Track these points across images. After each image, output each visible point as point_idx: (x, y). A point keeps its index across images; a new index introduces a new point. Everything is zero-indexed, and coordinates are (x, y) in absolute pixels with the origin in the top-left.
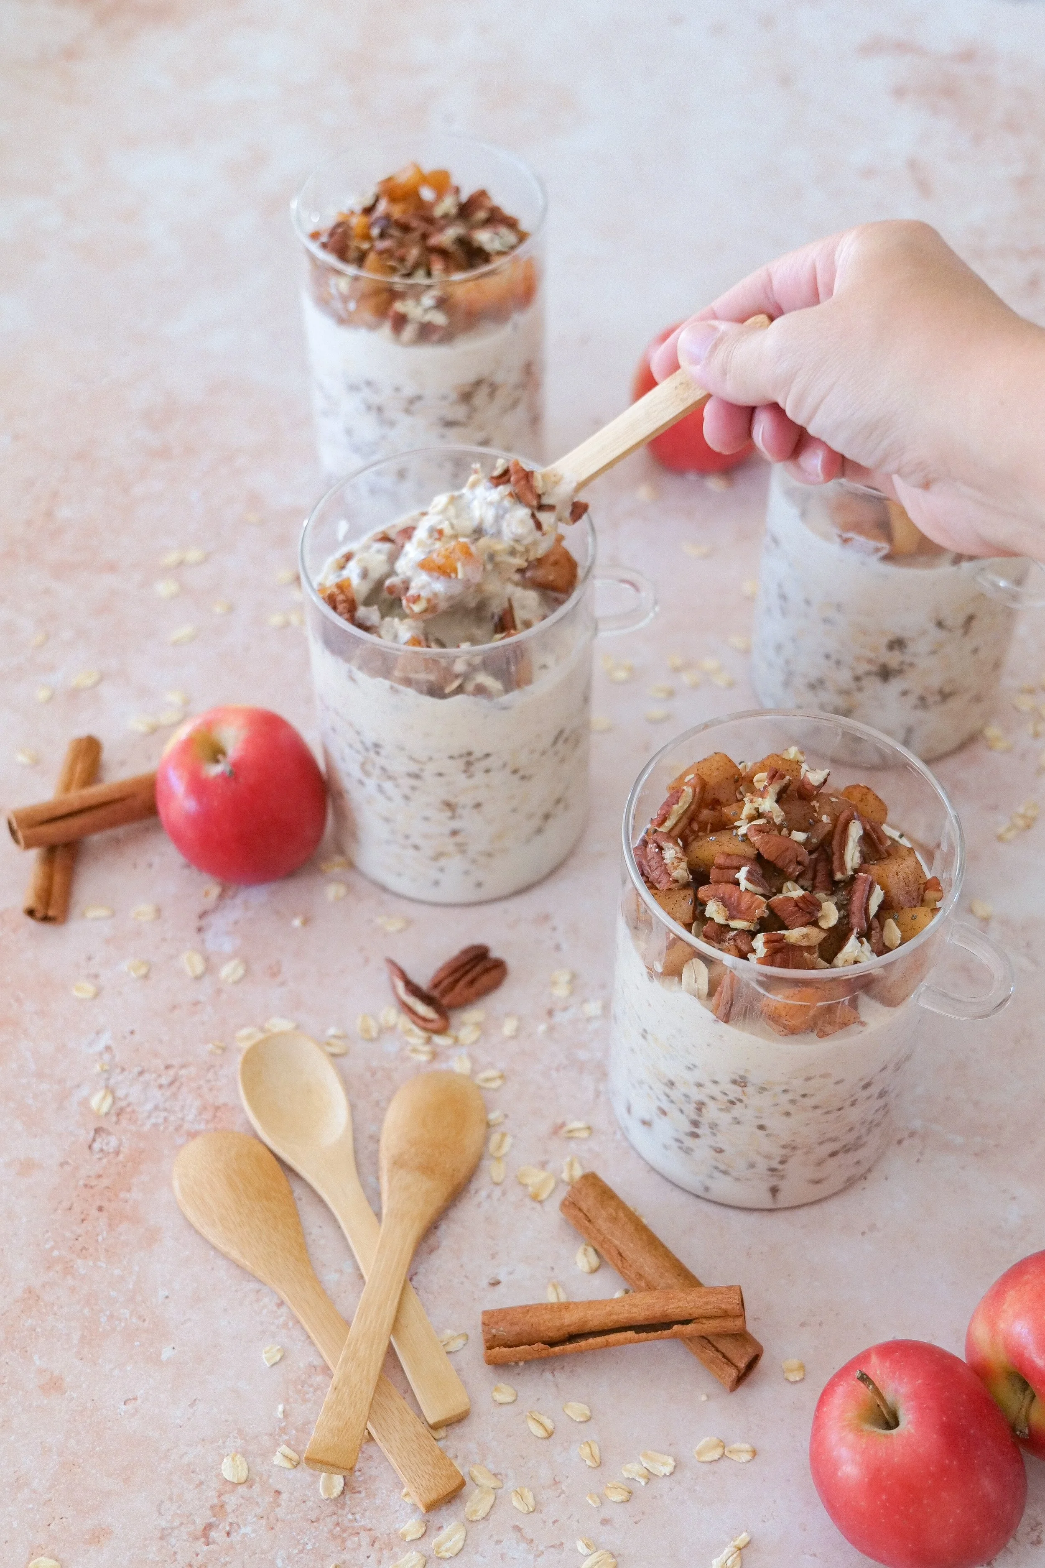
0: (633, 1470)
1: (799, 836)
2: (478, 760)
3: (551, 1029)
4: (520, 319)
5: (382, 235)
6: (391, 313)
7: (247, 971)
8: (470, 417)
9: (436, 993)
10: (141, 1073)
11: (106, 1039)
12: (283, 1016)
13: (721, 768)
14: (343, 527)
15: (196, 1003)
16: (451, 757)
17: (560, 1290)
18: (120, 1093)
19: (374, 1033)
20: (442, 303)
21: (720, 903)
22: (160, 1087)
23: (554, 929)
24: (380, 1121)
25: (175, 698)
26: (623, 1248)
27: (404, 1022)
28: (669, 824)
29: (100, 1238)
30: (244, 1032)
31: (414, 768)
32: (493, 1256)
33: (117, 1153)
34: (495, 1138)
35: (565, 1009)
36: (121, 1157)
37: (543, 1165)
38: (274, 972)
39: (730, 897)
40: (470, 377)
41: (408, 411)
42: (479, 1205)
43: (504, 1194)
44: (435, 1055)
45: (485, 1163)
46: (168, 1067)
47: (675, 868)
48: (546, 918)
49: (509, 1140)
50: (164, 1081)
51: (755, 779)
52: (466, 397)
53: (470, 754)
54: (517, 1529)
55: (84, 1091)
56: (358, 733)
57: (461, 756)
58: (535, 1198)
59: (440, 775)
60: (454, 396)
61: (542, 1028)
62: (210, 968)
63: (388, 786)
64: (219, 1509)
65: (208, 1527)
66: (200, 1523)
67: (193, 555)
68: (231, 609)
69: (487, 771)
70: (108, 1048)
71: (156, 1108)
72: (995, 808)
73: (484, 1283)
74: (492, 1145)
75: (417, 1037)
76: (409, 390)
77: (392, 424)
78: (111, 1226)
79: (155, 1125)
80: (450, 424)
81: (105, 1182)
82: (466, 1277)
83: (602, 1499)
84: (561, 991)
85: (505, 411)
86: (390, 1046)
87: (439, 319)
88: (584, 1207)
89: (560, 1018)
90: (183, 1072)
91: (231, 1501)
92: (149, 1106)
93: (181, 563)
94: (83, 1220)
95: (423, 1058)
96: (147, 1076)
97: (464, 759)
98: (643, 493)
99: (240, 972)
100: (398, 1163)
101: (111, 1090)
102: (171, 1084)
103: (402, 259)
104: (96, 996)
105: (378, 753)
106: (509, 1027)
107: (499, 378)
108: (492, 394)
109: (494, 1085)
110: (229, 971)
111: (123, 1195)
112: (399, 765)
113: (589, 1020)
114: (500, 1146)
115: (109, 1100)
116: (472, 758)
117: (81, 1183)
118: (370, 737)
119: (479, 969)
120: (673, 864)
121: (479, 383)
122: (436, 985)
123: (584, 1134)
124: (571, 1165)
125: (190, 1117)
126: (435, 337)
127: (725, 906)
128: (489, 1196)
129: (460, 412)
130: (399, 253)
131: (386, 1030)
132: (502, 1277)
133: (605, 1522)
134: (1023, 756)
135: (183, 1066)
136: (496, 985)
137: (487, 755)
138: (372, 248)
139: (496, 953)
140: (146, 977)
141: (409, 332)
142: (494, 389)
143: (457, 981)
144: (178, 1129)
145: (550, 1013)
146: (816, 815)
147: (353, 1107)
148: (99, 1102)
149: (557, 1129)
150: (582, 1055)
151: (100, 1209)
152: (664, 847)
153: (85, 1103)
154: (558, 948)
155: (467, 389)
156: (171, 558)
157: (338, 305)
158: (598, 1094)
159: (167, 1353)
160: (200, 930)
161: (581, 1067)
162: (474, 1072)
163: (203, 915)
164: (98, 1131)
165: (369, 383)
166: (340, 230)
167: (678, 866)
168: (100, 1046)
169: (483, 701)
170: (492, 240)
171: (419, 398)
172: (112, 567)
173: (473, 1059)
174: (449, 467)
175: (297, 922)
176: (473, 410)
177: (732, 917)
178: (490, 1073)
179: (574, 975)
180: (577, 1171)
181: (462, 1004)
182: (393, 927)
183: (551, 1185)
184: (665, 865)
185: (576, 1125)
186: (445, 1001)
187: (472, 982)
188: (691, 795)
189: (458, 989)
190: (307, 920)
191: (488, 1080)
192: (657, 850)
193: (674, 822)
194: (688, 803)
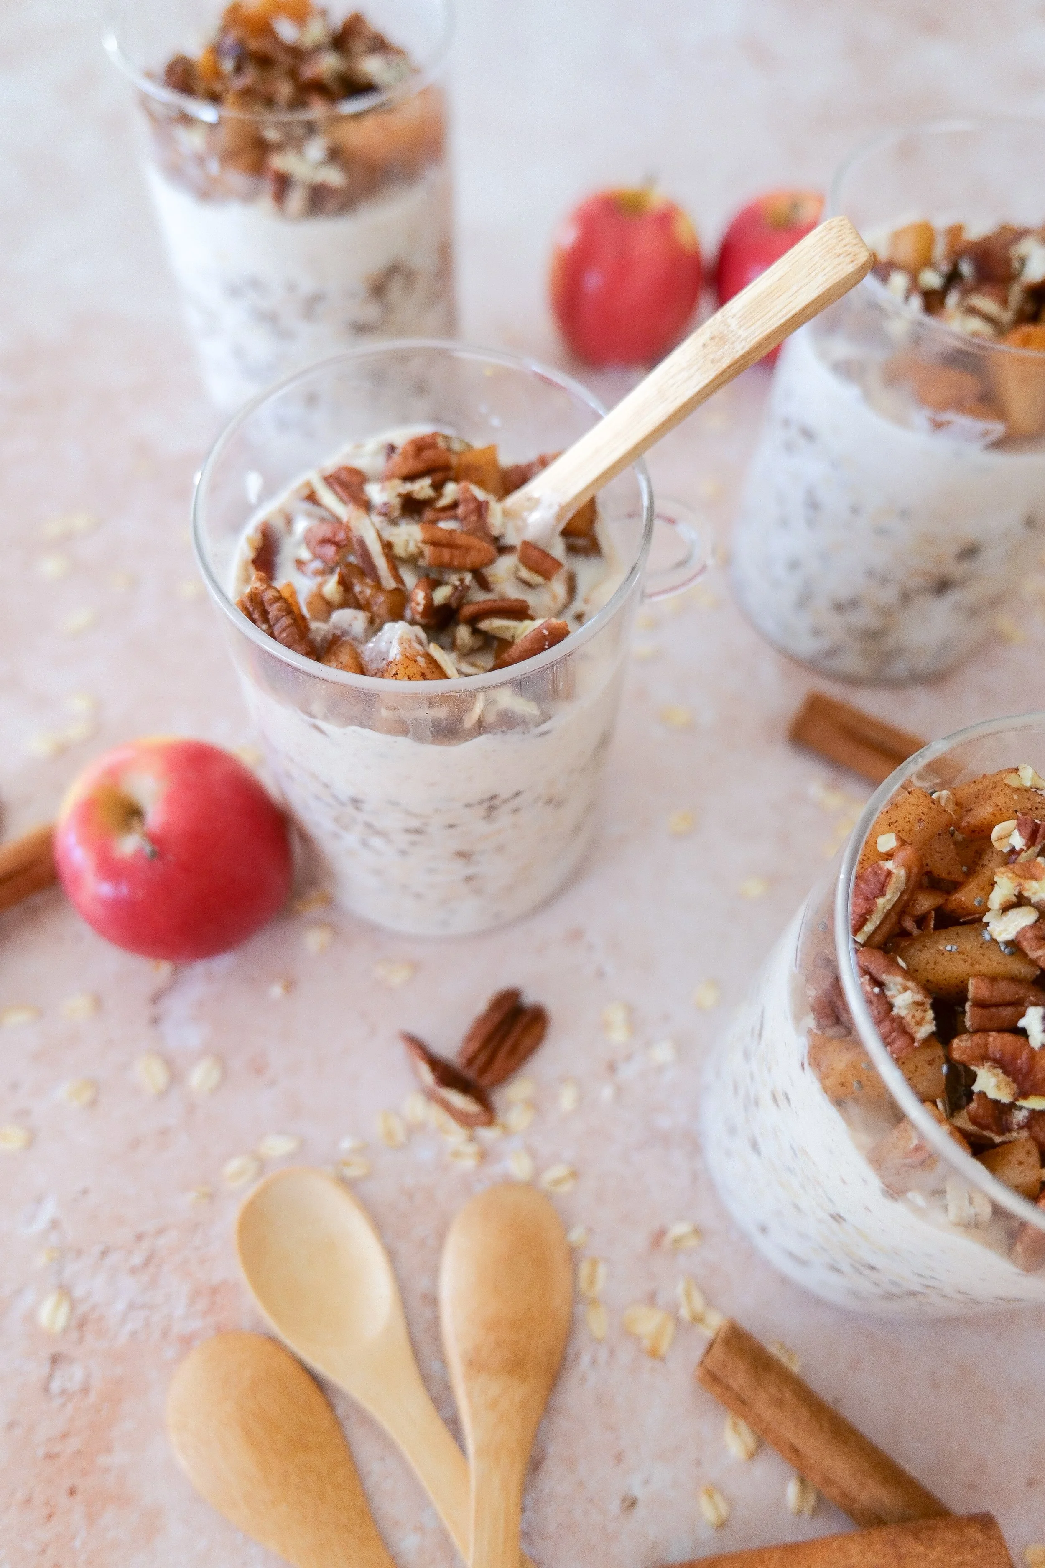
2: (505, 802)
3: (619, 1091)
5: (238, 70)
6: (268, 173)
7: (225, 1074)
8: (384, 318)
9: (471, 1074)
10: (105, 1253)
11: (49, 1210)
12: (281, 1133)
13: (924, 817)
14: (253, 483)
15: (164, 1132)
16: (468, 805)
17: (717, 1498)
18: (79, 1292)
19: (400, 1136)
20: (335, 155)
21: (999, 1071)
22: (134, 1271)
23: (591, 948)
24: (435, 1271)
25: (80, 705)
26: (798, 1441)
27: (435, 1115)
28: (869, 928)
29: (77, 1543)
30: (234, 1165)
31: (414, 823)
32: (619, 1458)
33: (85, 1390)
34: (584, 1269)
35: (629, 1058)
36: (93, 1397)
37: (651, 1299)
38: (258, 1068)
39: (1014, 1058)
40: (381, 262)
41: (308, 317)
42: (584, 1379)
43: (612, 1353)
44: (483, 1156)
45: (579, 1310)
46: (139, 1237)
47: (919, 1023)
48: (576, 935)
49: (602, 1270)
50: (137, 1259)
51: (994, 836)
52: (378, 290)
53: (493, 798)
55: (28, 1299)
56: (326, 786)
57: (481, 803)
58: (654, 1354)
59: (451, 826)
60: (363, 290)
61: (607, 1093)
62: (175, 1075)
63: (377, 842)
67: (81, 523)
68: (134, 583)
69: (515, 811)
70: (55, 1224)
71: (132, 1307)
73: (615, 1506)
74: (583, 1284)
75: (456, 1136)
76: (307, 287)
77: (290, 336)
78: (91, 1518)
79: (134, 1334)
80: (359, 329)
81: (74, 1443)
82: (590, 1500)
84: (619, 1036)
85: (423, 308)
86: (425, 1153)
87: (334, 177)
88: (735, 1386)
89: (627, 1072)
90: (162, 1241)
92: (121, 1305)
93: (67, 534)
94: (50, 1516)
95: (468, 1163)
96: (114, 1258)
97: (485, 806)
99: (215, 1076)
100: (475, 1365)
101: (65, 1291)
102: (147, 1262)
104: (31, 1141)
105: (358, 809)
106: (567, 1099)
107: (415, 262)
108: (408, 285)
109: (567, 1188)
110: (200, 1076)
111: (102, 1460)
112: (392, 821)
113: (660, 1069)
114: (592, 1281)
115: (64, 1310)
116: (496, 802)
117: (41, 1452)
118: (345, 790)
119: (518, 1028)
120: (914, 1016)
121: (392, 270)
122: (470, 1062)
123: (692, 1242)
124: (688, 1295)
125: (180, 1310)
126: (332, 205)
127: (1006, 1073)
128: (594, 1362)
129: (371, 312)
131: (413, 1130)
132: (638, 1491)
135: (160, 1232)
136: (539, 1039)
137: (517, 794)
138: (227, 86)
139: (530, 998)
140: (93, 1103)
141: (296, 199)
142: (410, 278)
144: (165, 1334)
145: (612, 1068)
147: (392, 1256)
148: (51, 1315)
149: (658, 1238)
150: (664, 1122)
151: (72, 1492)
152: (887, 983)
153: (30, 1317)
154: (600, 974)
155: (379, 280)
156: (55, 529)
157: (193, 171)
158: (695, 1176)
160: (155, 1021)
161: (663, 1139)
162: (538, 1172)
163: (156, 998)
164: (55, 1360)
165: (254, 283)
167: (923, 1018)
168: (41, 1224)
169: (514, 738)
171: (321, 296)
173: (533, 1154)
175: (277, 991)
176: (388, 309)
177: (1024, 1094)
178: (557, 1171)
179: (630, 1010)
180: (698, 1302)
181: (504, 1076)
182: (398, 977)
183: (670, 1329)
184: (901, 1019)
185: (680, 1229)
186: (485, 1081)
187: (513, 1050)
188: (903, 879)
189: (499, 1063)
190: (289, 986)
191: (558, 1182)
192: (877, 990)
193: (878, 923)
194: (899, 894)
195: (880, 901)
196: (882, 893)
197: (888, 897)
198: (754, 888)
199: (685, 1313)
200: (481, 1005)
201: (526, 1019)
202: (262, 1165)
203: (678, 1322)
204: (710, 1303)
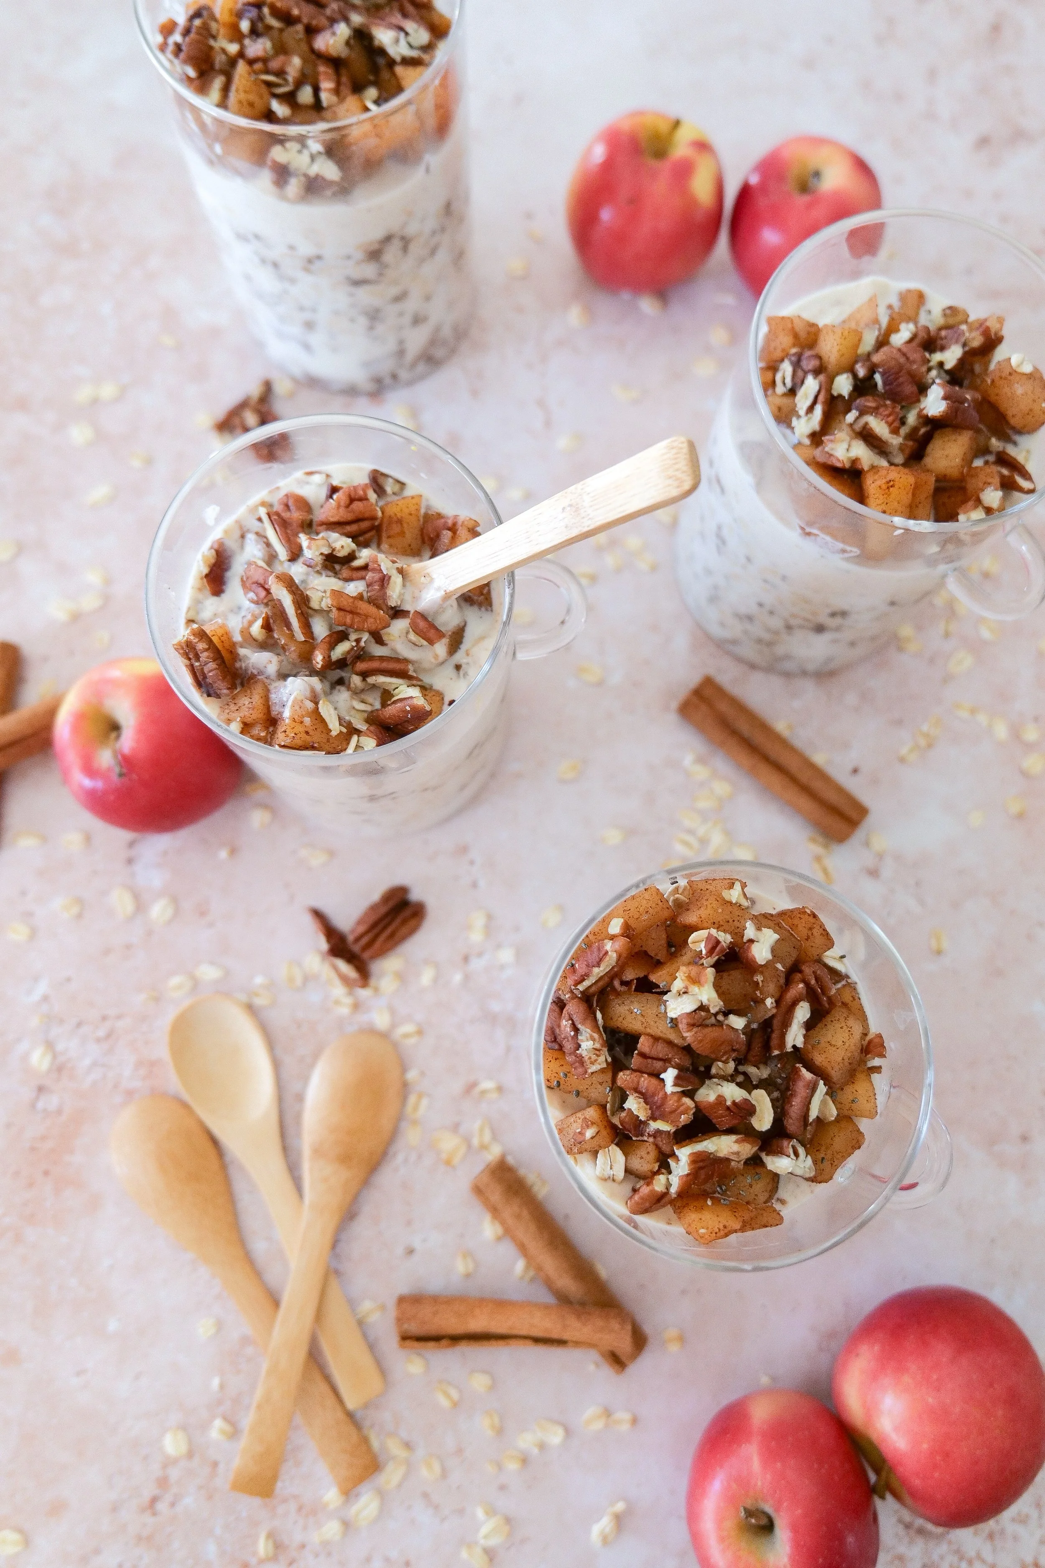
0: (526, 1441)
1: (738, 1022)
3: (467, 978)
4: (434, 159)
5: (255, 33)
6: (269, 163)
7: (177, 912)
8: (381, 274)
9: (356, 948)
10: (79, 1025)
11: (42, 988)
12: (212, 963)
13: (651, 911)
15: (128, 947)
16: (352, 797)
17: (469, 1259)
18: (60, 1047)
19: (299, 981)
20: (332, 148)
21: (642, 1100)
22: (98, 1040)
23: (472, 863)
24: (305, 1079)
25: (93, 578)
28: (584, 986)
29: (47, 1204)
30: (175, 981)
32: (409, 1223)
33: (59, 1112)
34: (412, 1099)
35: (480, 955)
36: (64, 1117)
37: (455, 1128)
38: (202, 912)
39: (654, 1095)
40: (378, 234)
41: (307, 270)
42: (396, 1169)
43: (420, 1157)
44: (357, 1006)
45: (403, 1124)
46: (104, 1018)
47: (592, 1063)
48: (463, 850)
49: (425, 1102)
50: (101, 1033)
51: (690, 940)
52: (375, 255)
54: (425, 1495)
55: (24, 1046)
58: (448, 1163)
60: (359, 255)
61: (458, 978)
62: (140, 906)
64: (163, 1482)
65: (154, 1500)
66: (147, 1493)
67: (108, 391)
68: (149, 461)
70: (45, 998)
71: (95, 1064)
72: (899, 723)
73: (400, 1251)
74: (409, 1109)
75: (339, 990)
76: (306, 249)
77: (293, 281)
78: (57, 1192)
79: (94, 1083)
80: (358, 283)
81: (50, 1144)
82: (384, 1244)
83: (500, 1466)
84: (476, 936)
85: (422, 261)
86: (314, 997)
87: (329, 170)
89: (477, 964)
90: (120, 1023)
91: (174, 1474)
92: (87, 1062)
93: (95, 401)
94: (30, 1185)
95: (345, 1011)
96: (85, 1029)
98: (574, 316)
99: (170, 912)
100: (318, 1152)
101: (50, 1045)
102: (108, 1036)
103: (281, 73)
104: (33, 934)
106: (427, 977)
107: (412, 229)
108: (405, 249)
109: (412, 1041)
110: (159, 910)
111: (67, 1158)
113: (502, 967)
114: (416, 1108)
115: (48, 1058)
117: (27, 1145)
119: (398, 921)
120: (590, 1058)
121: (388, 239)
122: (357, 939)
123: (494, 1095)
124: (481, 1130)
125: (127, 1073)
126: (329, 193)
127: (646, 1103)
128: (406, 1160)
129: (369, 270)
130: (274, 65)
131: (309, 978)
132: (417, 1244)
133: (502, 1488)
134: (932, 661)
135: (119, 1017)
136: (415, 928)
138: (241, 54)
139: (415, 895)
140: (79, 916)
142: (406, 242)
143: (377, 936)
144: (116, 1086)
145: (466, 959)
146: (758, 993)
147: (279, 1065)
148: (39, 1060)
149: (470, 1087)
150: (495, 1006)
151: (46, 1173)
152: (581, 1030)
153: (25, 1057)
154: (475, 885)
155: (376, 246)
156: (84, 394)
157: (202, 145)
158: (508, 1049)
159: (113, 1326)
160: (130, 861)
161: (492, 1019)
162: (394, 1026)
163: (132, 843)
164: (41, 1089)
165: (257, 237)
166: (197, 22)
167: (596, 1061)
168: (36, 996)
170: (397, 41)
171: (319, 257)
172: (22, 405)
173: (392, 1011)
174: (363, 321)
175: (223, 854)
177: (654, 1118)
178: (408, 1028)
179: (490, 917)
180: (487, 1136)
181: (382, 952)
182: (317, 860)
183: (463, 1150)
184: (581, 1056)
185: (488, 1085)
186: (366, 955)
187: (392, 935)
188: (615, 959)
189: (377, 944)
190: (233, 851)
191: (406, 1036)
192: (572, 1033)
193: (594, 982)
194: (611, 967)
195: (596, 970)
196: (598, 965)
197: (601, 969)
198: (614, 837)
199: (476, 1142)
200: (376, 896)
201: (407, 913)
202: (196, 984)
203: (469, 1146)
204: (495, 1137)
